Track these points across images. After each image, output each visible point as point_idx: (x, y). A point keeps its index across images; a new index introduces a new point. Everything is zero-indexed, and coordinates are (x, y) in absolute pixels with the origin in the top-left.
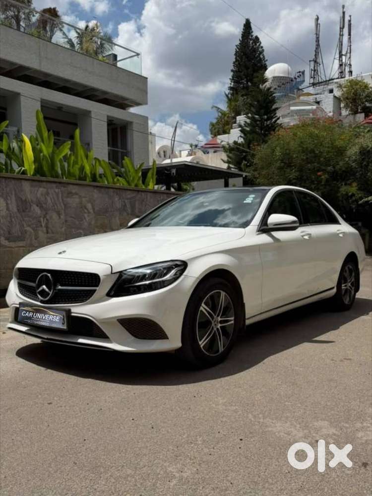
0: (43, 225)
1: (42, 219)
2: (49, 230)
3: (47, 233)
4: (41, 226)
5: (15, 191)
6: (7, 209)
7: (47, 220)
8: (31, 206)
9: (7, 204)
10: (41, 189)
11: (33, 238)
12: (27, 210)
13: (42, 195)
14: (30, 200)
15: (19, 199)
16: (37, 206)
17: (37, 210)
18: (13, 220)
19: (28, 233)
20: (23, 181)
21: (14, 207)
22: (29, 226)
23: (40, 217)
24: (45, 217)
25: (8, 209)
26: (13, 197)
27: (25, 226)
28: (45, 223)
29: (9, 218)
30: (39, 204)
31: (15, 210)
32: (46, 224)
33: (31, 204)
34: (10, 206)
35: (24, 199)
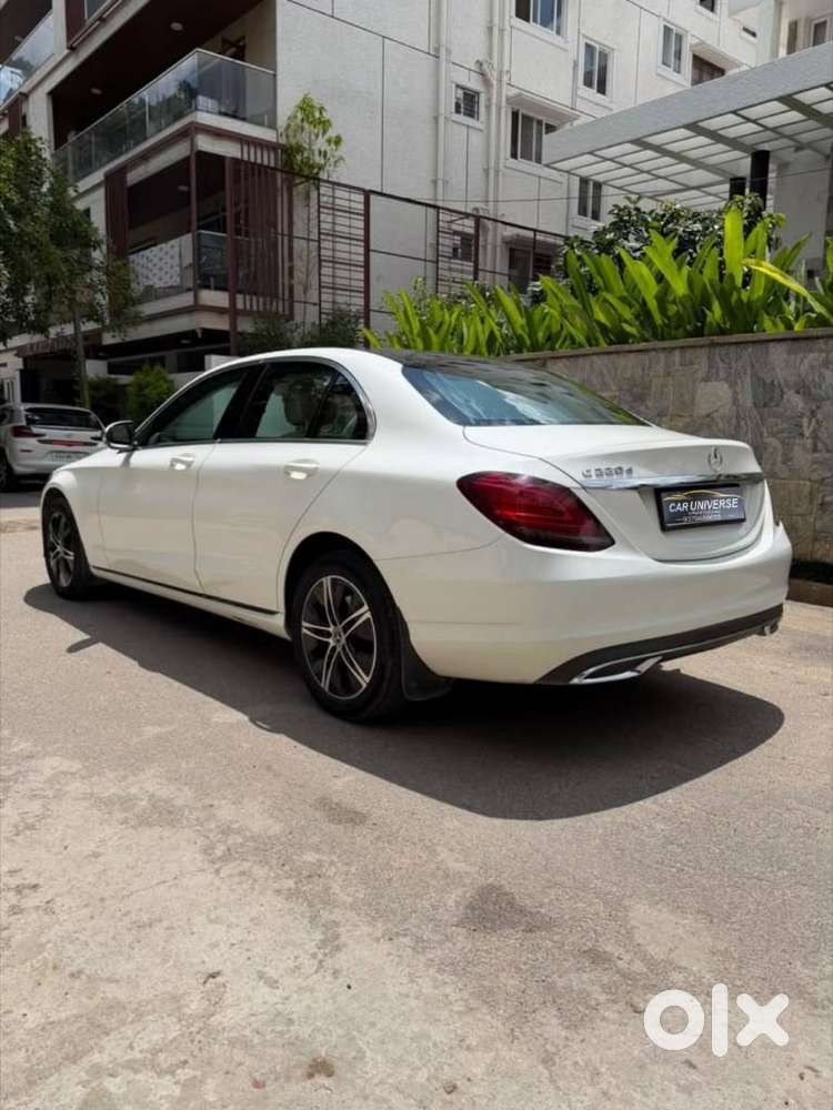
0: (807, 433)
1: (805, 421)
2: (820, 445)
3: (815, 450)
4: (802, 435)
5: (753, 366)
6: (734, 403)
7: (818, 422)
8: (782, 393)
9: (735, 393)
10: (811, 356)
11: (779, 459)
12: (774, 403)
13: (812, 367)
14: (782, 381)
15: (759, 381)
16: (798, 392)
17: (796, 401)
18: (743, 423)
19: (770, 450)
20: (771, 345)
21: (747, 399)
22: (773, 435)
23: (802, 416)
24: (813, 413)
25: (735, 401)
26: (748, 380)
27: (766, 434)
28: (811, 428)
29: (734, 421)
30: (803, 389)
31: (749, 403)
32: (814, 431)
33: (785, 390)
34: (740, 396)
35: (768, 381)
